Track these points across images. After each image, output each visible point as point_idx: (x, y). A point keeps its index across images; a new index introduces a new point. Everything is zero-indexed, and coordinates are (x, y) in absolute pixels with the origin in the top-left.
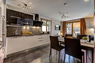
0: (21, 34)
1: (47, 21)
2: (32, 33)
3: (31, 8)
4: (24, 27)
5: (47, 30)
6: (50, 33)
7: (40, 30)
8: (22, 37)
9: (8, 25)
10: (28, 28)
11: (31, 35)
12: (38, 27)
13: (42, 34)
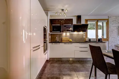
0: (61, 41)
1: (98, 21)
2: (72, 41)
3: (66, 11)
4: (64, 34)
5: (97, 35)
6: (103, 42)
7: (84, 37)
8: (60, 43)
9: (51, 33)
10: (68, 34)
11: (71, 42)
12: (81, 33)
13: (87, 41)
